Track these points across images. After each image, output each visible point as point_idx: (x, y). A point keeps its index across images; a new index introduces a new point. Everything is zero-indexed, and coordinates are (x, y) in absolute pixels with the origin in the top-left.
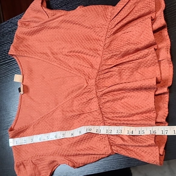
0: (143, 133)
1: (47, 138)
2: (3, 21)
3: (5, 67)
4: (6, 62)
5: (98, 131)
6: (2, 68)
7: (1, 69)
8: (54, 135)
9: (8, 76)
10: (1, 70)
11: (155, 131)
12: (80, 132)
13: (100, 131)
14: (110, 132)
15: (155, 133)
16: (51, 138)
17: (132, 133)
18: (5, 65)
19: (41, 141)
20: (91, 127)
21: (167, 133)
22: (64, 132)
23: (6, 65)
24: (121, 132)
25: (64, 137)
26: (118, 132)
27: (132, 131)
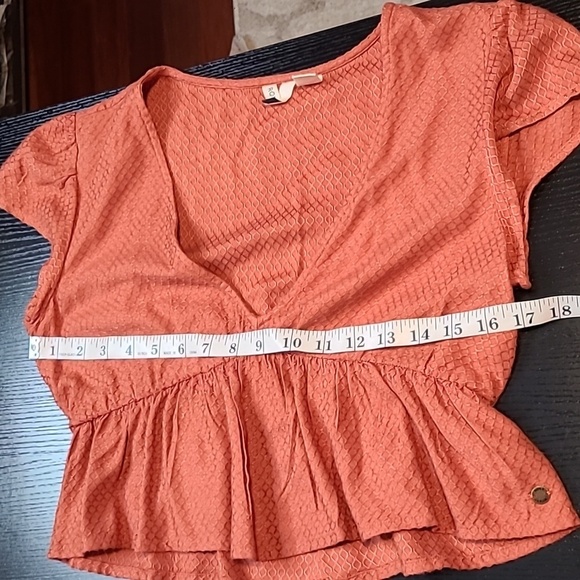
0: (458, 331)
1: (154, 351)
2: (24, 111)
3: (18, 255)
4: (25, 239)
5: (321, 347)
6: (6, 257)
7: (4, 261)
8: (178, 343)
9: (24, 286)
10: (4, 264)
11: (493, 321)
12: (260, 345)
13: (327, 344)
14: (357, 343)
15: (494, 326)
16: (166, 351)
17: (427, 338)
18: (19, 249)
19: (131, 357)
20: (297, 334)
21: (531, 322)
22: (208, 339)
23: (22, 248)
24: (391, 340)
25: (206, 355)
26: (383, 341)
27: (427, 331)
